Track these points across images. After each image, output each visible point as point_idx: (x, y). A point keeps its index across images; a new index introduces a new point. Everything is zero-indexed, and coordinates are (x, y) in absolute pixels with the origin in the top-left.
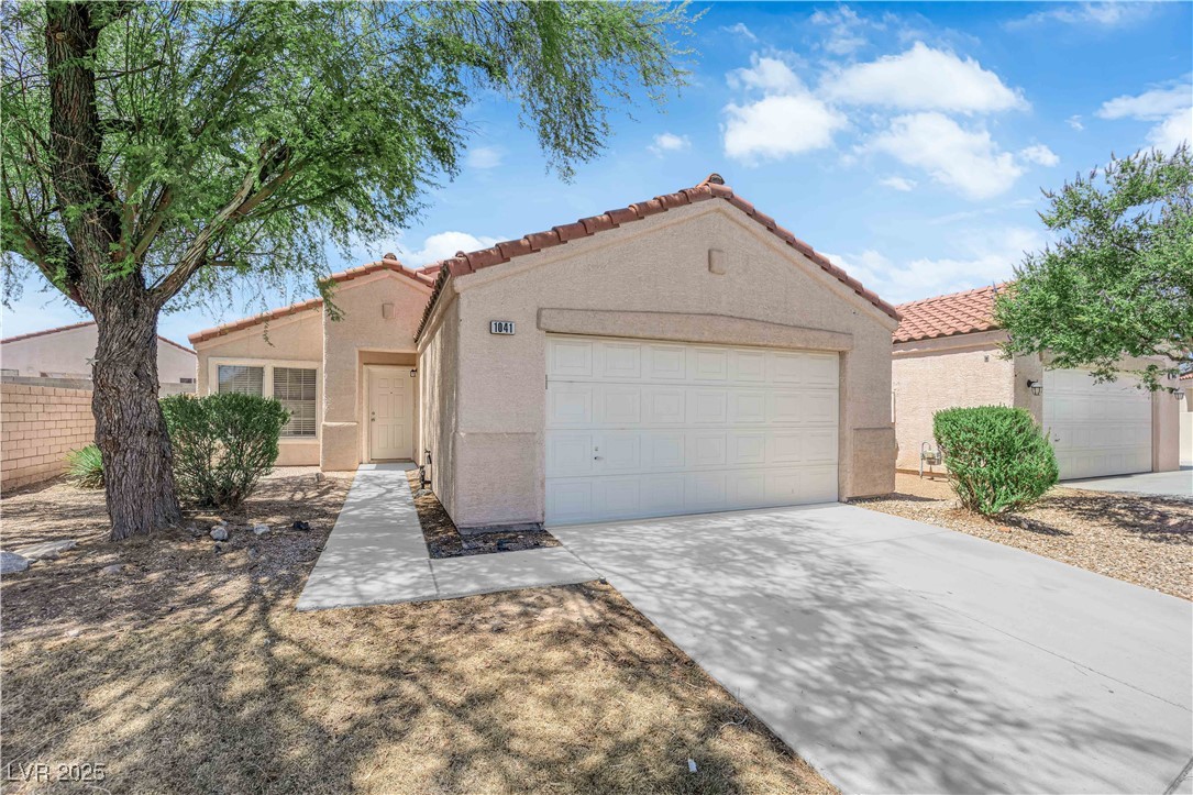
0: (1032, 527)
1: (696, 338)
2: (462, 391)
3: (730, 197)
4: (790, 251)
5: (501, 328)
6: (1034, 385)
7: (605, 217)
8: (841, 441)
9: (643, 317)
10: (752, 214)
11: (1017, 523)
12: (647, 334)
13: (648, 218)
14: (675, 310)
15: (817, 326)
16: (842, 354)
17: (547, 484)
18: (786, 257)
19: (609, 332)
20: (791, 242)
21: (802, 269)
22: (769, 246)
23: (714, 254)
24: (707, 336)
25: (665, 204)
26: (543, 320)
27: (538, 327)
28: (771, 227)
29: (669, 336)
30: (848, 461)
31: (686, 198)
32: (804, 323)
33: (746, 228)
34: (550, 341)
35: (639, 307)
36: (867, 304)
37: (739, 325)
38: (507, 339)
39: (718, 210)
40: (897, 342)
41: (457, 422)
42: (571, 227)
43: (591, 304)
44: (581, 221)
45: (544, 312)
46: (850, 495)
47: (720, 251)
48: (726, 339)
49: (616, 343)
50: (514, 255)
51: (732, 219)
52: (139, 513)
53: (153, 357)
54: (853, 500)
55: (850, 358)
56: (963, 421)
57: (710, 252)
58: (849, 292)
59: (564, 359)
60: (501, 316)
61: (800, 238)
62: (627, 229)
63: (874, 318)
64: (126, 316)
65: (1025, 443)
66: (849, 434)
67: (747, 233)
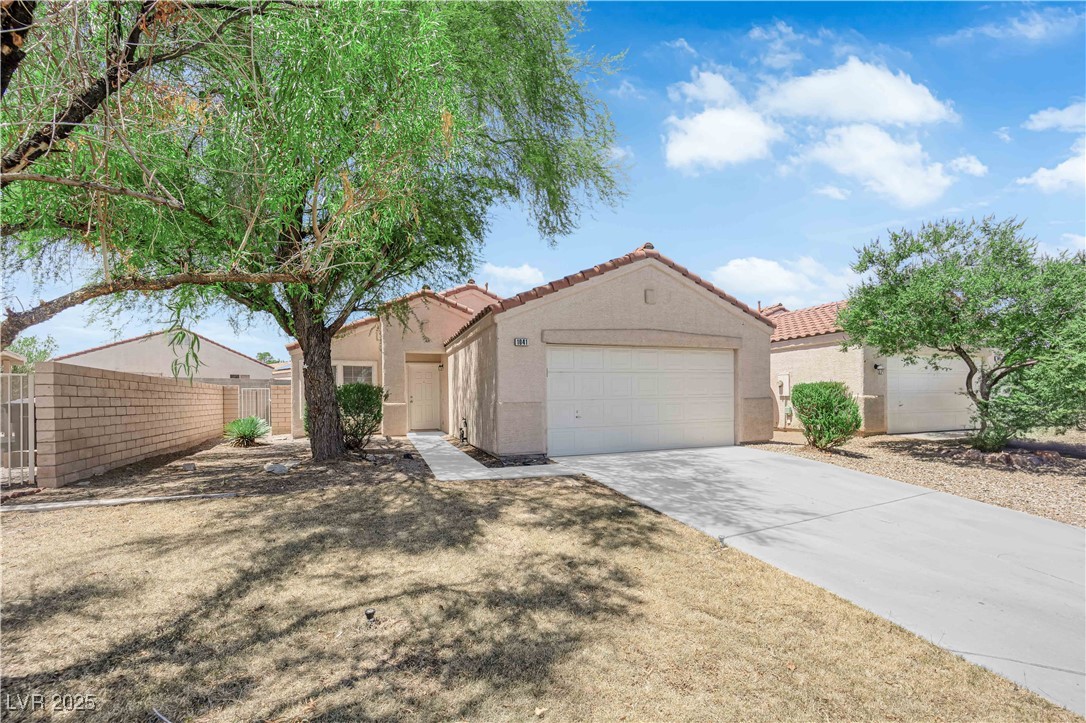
0: (847, 454)
1: (638, 344)
2: (500, 378)
3: (657, 257)
4: (698, 287)
5: (521, 342)
6: (879, 368)
7: (580, 275)
8: (736, 406)
9: (604, 333)
10: (672, 266)
11: (838, 452)
12: (607, 343)
13: (607, 274)
15: (717, 334)
16: (735, 351)
17: (549, 432)
18: (696, 291)
19: (583, 342)
20: (698, 282)
21: (706, 298)
22: (684, 285)
23: (648, 292)
24: (644, 343)
25: (616, 264)
26: (545, 337)
27: (542, 341)
28: (685, 274)
29: (620, 343)
30: (740, 419)
31: (631, 259)
32: (708, 332)
33: (669, 275)
34: (549, 347)
35: (601, 327)
36: (753, 318)
37: (664, 335)
38: (524, 348)
39: (651, 265)
40: (773, 341)
41: (496, 396)
42: (559, 282)
43: (573, 326)
44: (566, 278)
45: (546, 333)
46: (741, 441)
47: (652, 290)
48: (656, 344)
50: (528, 300)
51: (660, 270)
52: (329, 448)
54: (743, 444)
55: (740, 354)
56: (806, 391)
57: (645, 291)
58: (739, 311)
59: (557, 358)
60: (521, 335)
61: (704, 278)
62: (594, 281)
63: (757, 327)
64: (319, 341)
65: (839, 403)
66: (740, 401)
67: (669, 278)
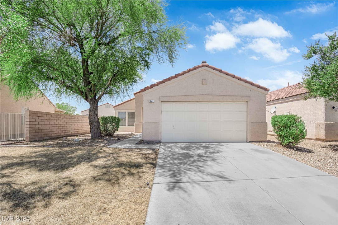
1: (198, 101)
3: (208, 66)
5: (151, 101)
6: (335, 108)
7: (174, 76)
8: (247, 125)
10: (215, 69)
11: (293, 148)
12: (185, 101)
13: (185, 74)
14: (192, 94)
15: (236, 95)
16: (247, 102)
17: (162, 133)
18: (226, 78)
20: (227, 74)
22: (220, 76)
24: (201, 100)
25: (189, 71)
26: (160, 99)
27: (159, 101)
28: (221, 71)
29: (190, 100)
30: (249, 131)
31: (196, 68)
33: (213, 73)
34: (162, 103)
36: (256, 88)
37: (210, 97)
38: (153, 104)
39: (205, 70)
42: (166, 79)
43: (171, 95)
45: (160, 98)
46: (250, 140)
47: (205, 79)
48: (207, 100)
49: (178, 103)
50: (154, 87)
51: (209, 71)
53: (97, 110)
54: (250, 142)
55: (249, 102)
57: (202, 80)
58: (249, 85)
59: (166, 107)
60: (151, 99)
63: (259, 91)
66: (249, 123)
